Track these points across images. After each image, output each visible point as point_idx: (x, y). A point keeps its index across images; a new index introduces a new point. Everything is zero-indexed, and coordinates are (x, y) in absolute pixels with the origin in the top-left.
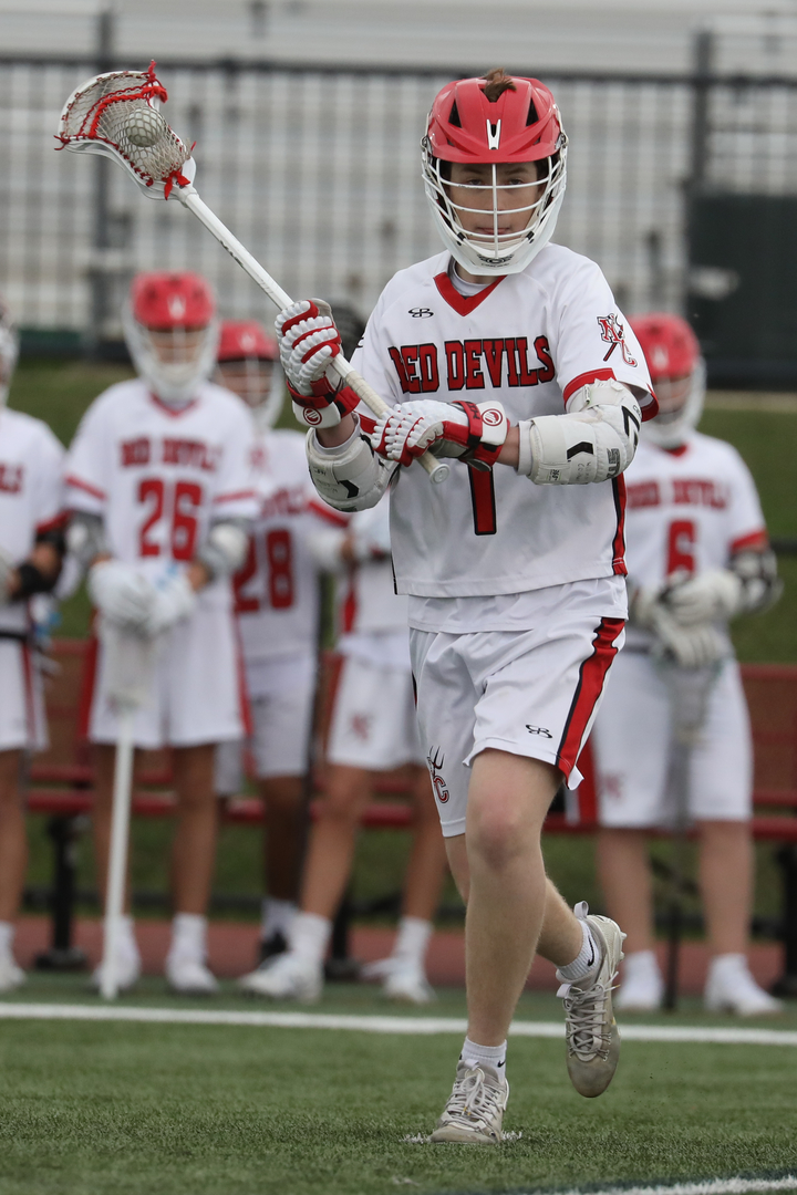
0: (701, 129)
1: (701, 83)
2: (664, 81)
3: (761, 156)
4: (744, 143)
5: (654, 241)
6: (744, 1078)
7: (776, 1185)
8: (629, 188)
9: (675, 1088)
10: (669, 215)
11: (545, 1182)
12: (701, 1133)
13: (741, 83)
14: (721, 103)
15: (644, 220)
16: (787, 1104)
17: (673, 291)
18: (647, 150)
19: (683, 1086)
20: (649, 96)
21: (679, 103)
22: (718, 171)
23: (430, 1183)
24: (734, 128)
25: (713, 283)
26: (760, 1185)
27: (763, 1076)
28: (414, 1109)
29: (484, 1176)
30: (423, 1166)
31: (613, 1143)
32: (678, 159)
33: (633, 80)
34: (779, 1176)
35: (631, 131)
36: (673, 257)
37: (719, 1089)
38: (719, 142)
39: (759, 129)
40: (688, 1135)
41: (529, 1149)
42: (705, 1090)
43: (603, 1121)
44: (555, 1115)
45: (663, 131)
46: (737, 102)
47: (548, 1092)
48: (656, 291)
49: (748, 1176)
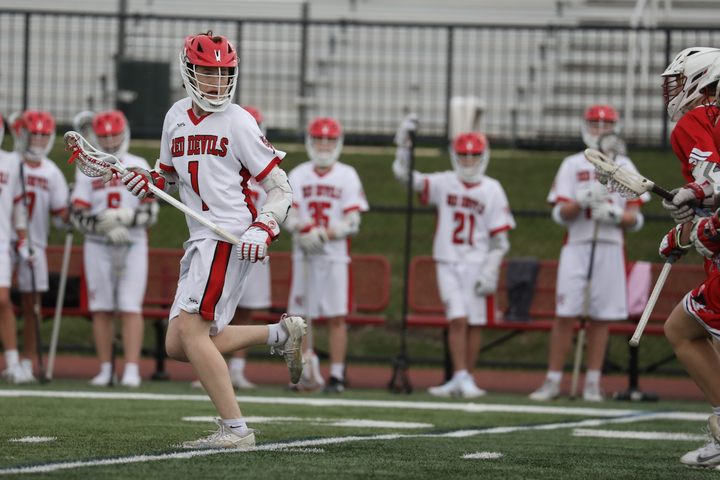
0: (122, 35)
1: (122, 17)
2: (108, 16)
3: (146, 46)
4: (140, 41)
5: (104, 80)
6: (143, 413)
7: (159, 458)
8: (94, 58)
9: (116, 418)
10: (109, 69)
11: (68, 457)
12: (128, 437)
13: (137, 17)
14: (130, 25)
15: (100, 71)
16: (161, 424)
17: (111, 99)
18: (101, 44)
19: (119, 417)
20: (101, 22)
21: (114, 24)
22: (129, 52)
23: (21, 458)
24: (135, 35)
25: (128, 96)
26: (153, 458)
27: (150, 413)
28: (13, 428)
29: (43, 456)
30: (18, 451)
31: (93, 441)
32: (113, 47)
33: (96, 16)
34: (160, 454)
35: (95, 36)
36: (111, 86)
37: (134, 418)
38: (129, 41)
39: (145, 35)
40: (123, 438)
41: (59, 444)
42: (128, 419)
43: (89, 432)
44: (70, 430)
45: (107, 36)
46: (136, 25)
47: (66, 420)
48: (105, 99)
49: (147, 454)
